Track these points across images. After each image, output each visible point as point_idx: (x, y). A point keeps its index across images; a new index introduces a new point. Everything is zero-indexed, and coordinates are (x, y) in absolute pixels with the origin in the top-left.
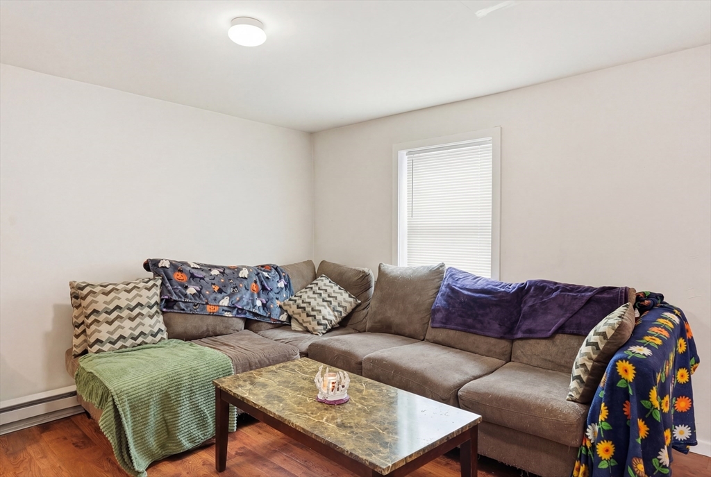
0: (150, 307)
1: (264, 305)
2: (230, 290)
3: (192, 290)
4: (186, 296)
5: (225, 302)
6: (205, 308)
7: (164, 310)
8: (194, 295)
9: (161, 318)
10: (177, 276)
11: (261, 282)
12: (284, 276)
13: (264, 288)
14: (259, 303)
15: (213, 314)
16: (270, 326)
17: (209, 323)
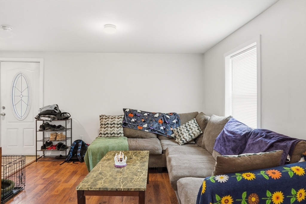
0: (118, 125)
1: (164, 129)
2: (148, 122)
3: (133, 120)
4: (130, 122)
5: (145, 126)
6: (137, 128)
7: (124, 126)
8: (133, 122)
9: (122, 129)
10: (130, 115)
11: (164, 119)
12: (177, 118)
13: (165, 122)
14: (162, 128)
15: (140, 130)
16: (166, 138)
17: (139, 133)
